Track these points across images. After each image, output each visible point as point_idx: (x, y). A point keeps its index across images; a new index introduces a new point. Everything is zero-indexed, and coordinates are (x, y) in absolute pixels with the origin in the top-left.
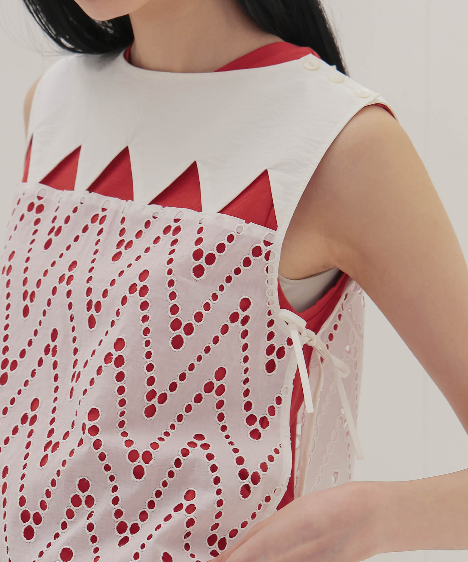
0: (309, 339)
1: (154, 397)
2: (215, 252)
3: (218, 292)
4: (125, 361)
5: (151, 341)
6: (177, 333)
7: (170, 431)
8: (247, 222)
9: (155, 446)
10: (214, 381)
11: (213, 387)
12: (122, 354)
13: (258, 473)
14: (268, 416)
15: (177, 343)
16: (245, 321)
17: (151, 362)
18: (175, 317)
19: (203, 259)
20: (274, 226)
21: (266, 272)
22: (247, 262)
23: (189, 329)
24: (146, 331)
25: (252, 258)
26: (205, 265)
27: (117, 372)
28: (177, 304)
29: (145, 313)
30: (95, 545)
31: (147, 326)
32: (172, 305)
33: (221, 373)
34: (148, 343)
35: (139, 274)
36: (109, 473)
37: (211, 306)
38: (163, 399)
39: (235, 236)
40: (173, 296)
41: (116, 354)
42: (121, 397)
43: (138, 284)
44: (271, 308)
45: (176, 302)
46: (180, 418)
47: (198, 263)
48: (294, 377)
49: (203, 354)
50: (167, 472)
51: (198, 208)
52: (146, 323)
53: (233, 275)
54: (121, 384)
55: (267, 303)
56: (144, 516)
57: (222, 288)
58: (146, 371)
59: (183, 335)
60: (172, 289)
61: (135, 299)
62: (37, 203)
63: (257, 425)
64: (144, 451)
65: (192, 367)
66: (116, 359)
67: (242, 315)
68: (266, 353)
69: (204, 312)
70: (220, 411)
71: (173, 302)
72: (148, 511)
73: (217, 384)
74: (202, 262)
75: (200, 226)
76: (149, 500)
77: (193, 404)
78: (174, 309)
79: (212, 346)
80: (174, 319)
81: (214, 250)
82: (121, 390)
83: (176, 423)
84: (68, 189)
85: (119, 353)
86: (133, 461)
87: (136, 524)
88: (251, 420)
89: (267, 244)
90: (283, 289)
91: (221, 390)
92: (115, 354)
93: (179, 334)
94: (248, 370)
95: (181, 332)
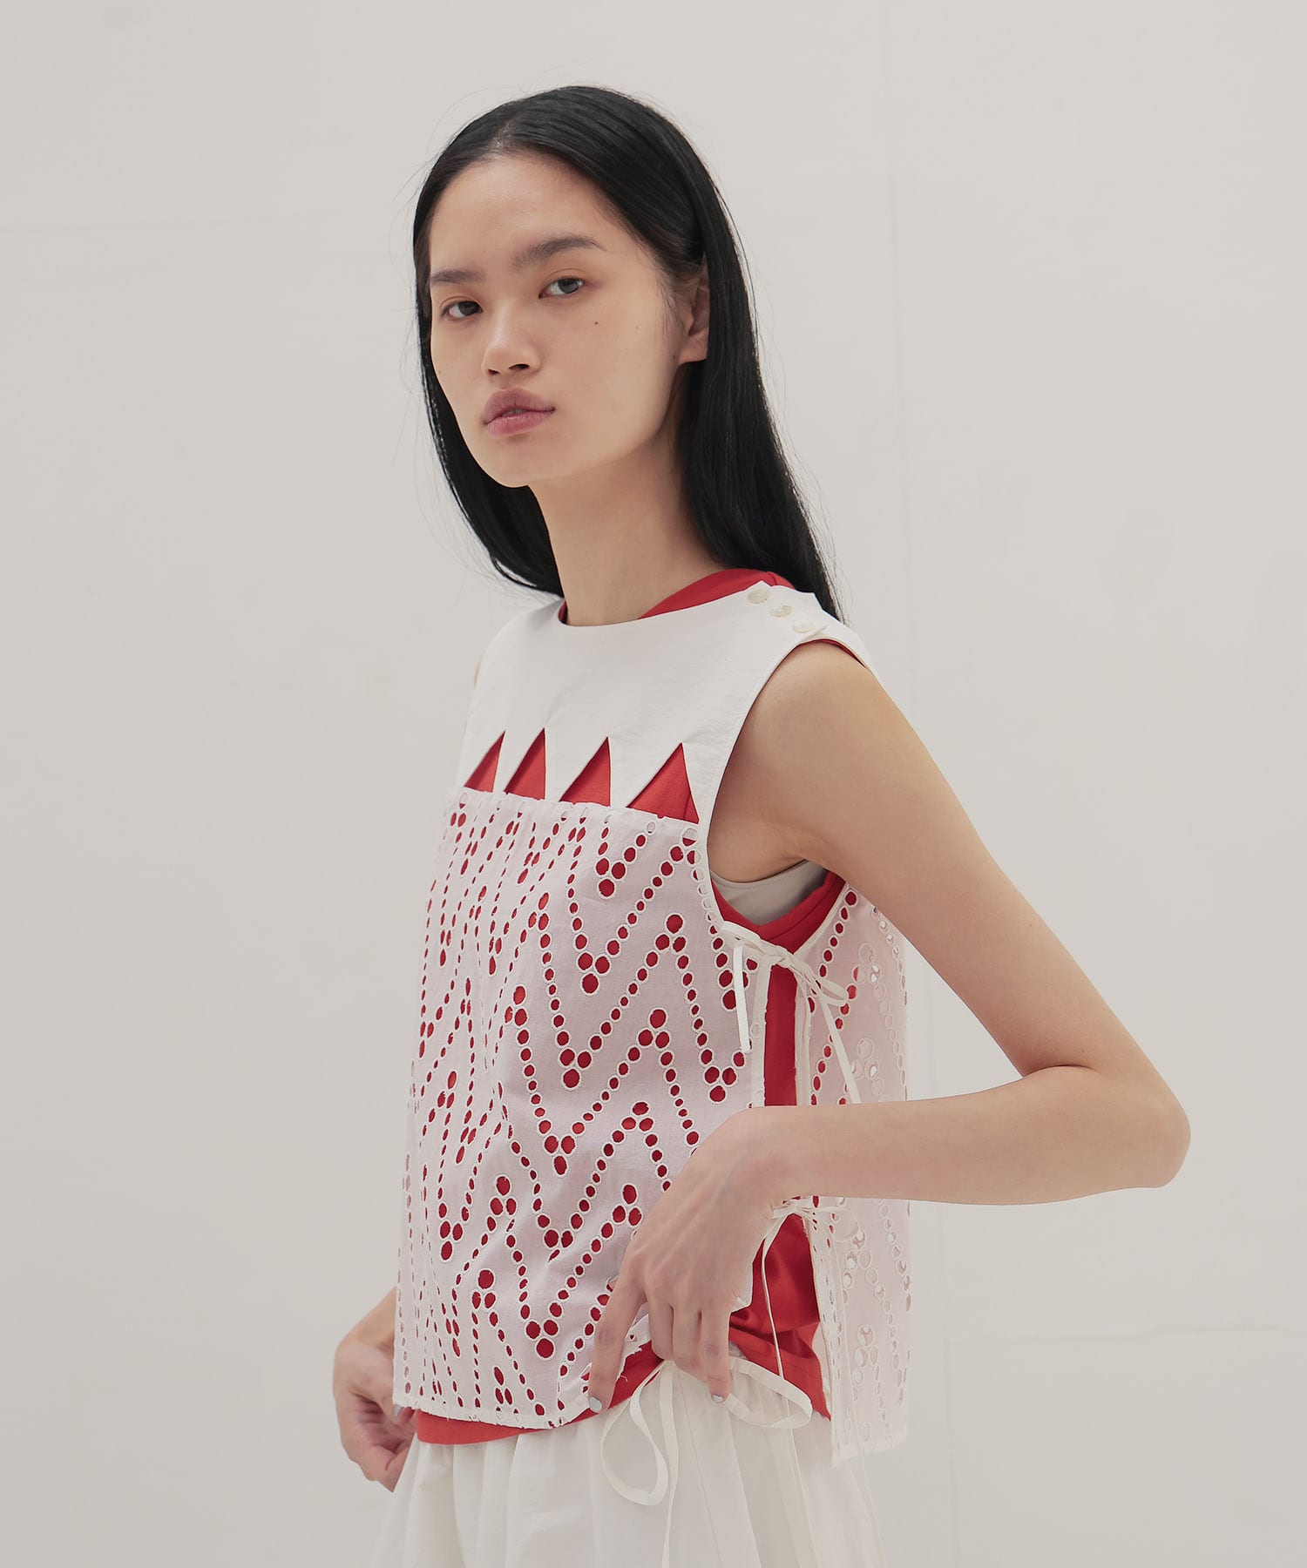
0: (780, 958)
1: (573, 1059)
2: (624, 861)
3: (636, 912)
4: (528, 1017)
5: (556, 987)
6: (588, 972)
7: (601, 1102)
8: (660, 817)
9: (578, 1128)
10: (651, 1028)
11: (652, 1038)
12: (523, 1008)
14: (734, 1067)
15: (590, 984)
16: (680, 944)
17: (559, 1014)
18: (582, 951)
19: (609, 872)
20: (695, 819)
21: (694, 878)
22: (667, 869)
23: (603, 965)
24: (549, 974)
25: (672, 863)
26: (613, 879)
27: (520, 1031)
28: (584, 934)
29: (546, 950)
30: (520, 1264)
31: (549, 968)
32: (577, 936)
33: (658, 1018)
34: (552, 989)
35: (539, 900)
36: (529, 1168)
37: (629, 931)
38: (585, 1060)
39: (646, 837)
40: (577, 924)
41: (516, 1008)
42: (527, 1063)
43: (537, 914)
44: (712, 923)
45: (582, 931)
46: (614, 1083)
47: (604, 877)
48: (765, 1011)
49: (628, 995)
50: (596, 1163)
51: (607, 803)
52: (548, 963)
53: (653, 887)
54: (524, 1046)
55: (706, 919)
56: (576, 1221)
57: (640, 906)
58: (554, 1026)
59: (596, 974)
60: (575, 916)
61: (535, 933)
62: (459, 812)
63: (720, 1082)
64: (564, 1137)
65: (616, 1015)
66: (517, 1014)
67: (673, 938)
68: (721, 983)
69: (619, 940)
70: (668, 1067)
71: (579, 932)
72: (581, 1214)
73: (655, 1032)
74: (609, 875)
75: (606, 826)
76: (580, 1200)
77: (628, 1062)
78: (581, 942)
79: (638, 983)
80: (582, 953)
81: (621, 859)
82: (526, 1055)
83: (610, 1090)
84: (488, 791)
85: (520, 1006)
86: (551, 1151)
87: (568, 1232)
88: (711, 1075)
89: (688, 842)
90: (727, 898)
91: (663, 1040)
92: (514, 1008)
93: (591, 972)
94: (698, 1008)
95: (592, 970)
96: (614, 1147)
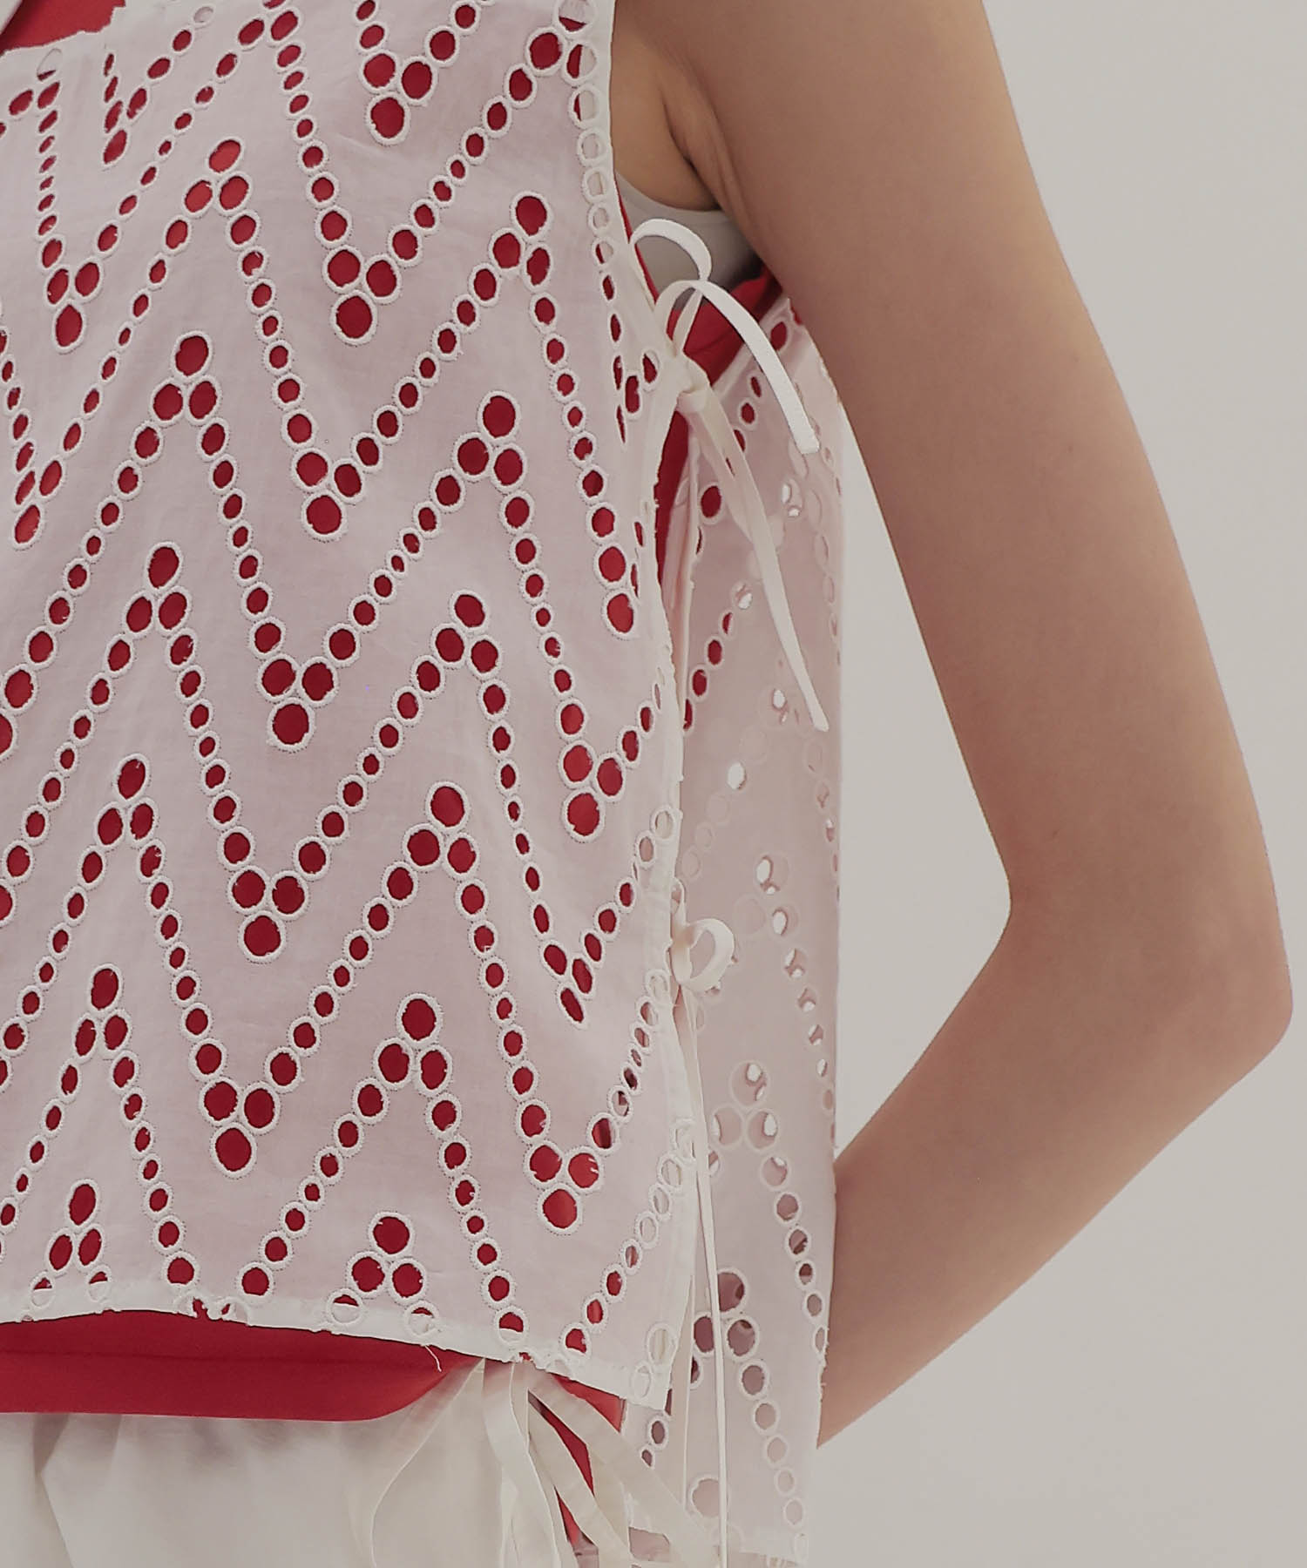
1: (323, 474)
2: (429, 59)
3: (450, 180)
4: (218, 393)
5: (279, 318)
6: (350, 290)
9: (343, 644)
10: (484, 436)
11: (487, 459)
12: (207, 378)
13: (617, 764)
15: (354, 319)
16: (540, 265)
17: (290, 375)
18: (337, 245)
19: (396, 80)
21: (575, 115)
22: (520, 85)
23: (383, 279)
24: (261, 296)
25: (531, 71)
26: (403, 99)
27: (203, 430)
28: (340, 210)
29: (248, 247)
30: (172, 943)
31: (261, 281)
32: (325, 212)
33: (501, 415)
34: (270, 325)
35: (208, 155)
37: (436, 215)
38: (349, 480)
39: (477, 8)
40: (323, 188)
41: (187, 385)
42: (227, 491)
43: (213, 181)
45: (334, 204)
47: (384, 93)
49: (436, 354)
52: (257, 273)
53: (486, 131)
54: (218, 457)
55: (591, 222)
56: (312, 857)
57: (458, 169)
58: (280, 403)
59: (368, 296)
60: (317, 171)
61: (214, 217)
64: (308, 664)
65: (409, 395)
66: (192, 397)
67: (528, 246)
69: (418, 230)
70: (521, 533)
71: (328, 205)
72: (325, 842)
73: (494, 446)
74: (394, 89)
76: (327, 812)
77: (438, 508)
78: (333, 225)
79: (458, 330)
80: (337, 250)
81: (424, 54)
82: (223, 474)
86: (275, 692)
89: (570, 23)
91: (510, 467)
92: (185, 384)
93: (356, 293)
94: (581, 415)
95: (359, 287)
96: (419, 700)
